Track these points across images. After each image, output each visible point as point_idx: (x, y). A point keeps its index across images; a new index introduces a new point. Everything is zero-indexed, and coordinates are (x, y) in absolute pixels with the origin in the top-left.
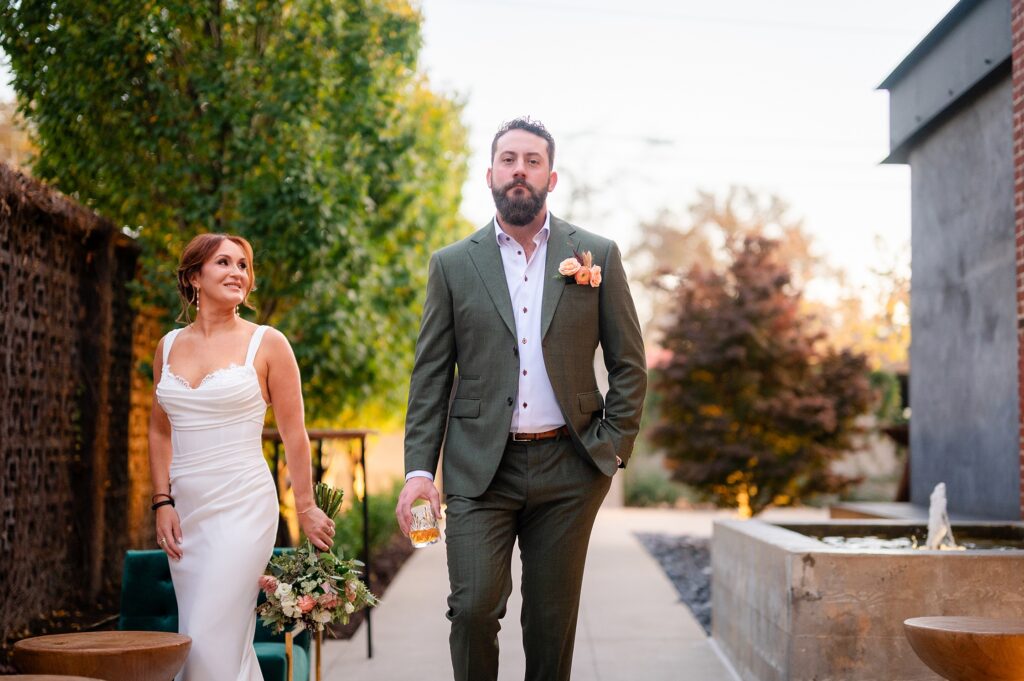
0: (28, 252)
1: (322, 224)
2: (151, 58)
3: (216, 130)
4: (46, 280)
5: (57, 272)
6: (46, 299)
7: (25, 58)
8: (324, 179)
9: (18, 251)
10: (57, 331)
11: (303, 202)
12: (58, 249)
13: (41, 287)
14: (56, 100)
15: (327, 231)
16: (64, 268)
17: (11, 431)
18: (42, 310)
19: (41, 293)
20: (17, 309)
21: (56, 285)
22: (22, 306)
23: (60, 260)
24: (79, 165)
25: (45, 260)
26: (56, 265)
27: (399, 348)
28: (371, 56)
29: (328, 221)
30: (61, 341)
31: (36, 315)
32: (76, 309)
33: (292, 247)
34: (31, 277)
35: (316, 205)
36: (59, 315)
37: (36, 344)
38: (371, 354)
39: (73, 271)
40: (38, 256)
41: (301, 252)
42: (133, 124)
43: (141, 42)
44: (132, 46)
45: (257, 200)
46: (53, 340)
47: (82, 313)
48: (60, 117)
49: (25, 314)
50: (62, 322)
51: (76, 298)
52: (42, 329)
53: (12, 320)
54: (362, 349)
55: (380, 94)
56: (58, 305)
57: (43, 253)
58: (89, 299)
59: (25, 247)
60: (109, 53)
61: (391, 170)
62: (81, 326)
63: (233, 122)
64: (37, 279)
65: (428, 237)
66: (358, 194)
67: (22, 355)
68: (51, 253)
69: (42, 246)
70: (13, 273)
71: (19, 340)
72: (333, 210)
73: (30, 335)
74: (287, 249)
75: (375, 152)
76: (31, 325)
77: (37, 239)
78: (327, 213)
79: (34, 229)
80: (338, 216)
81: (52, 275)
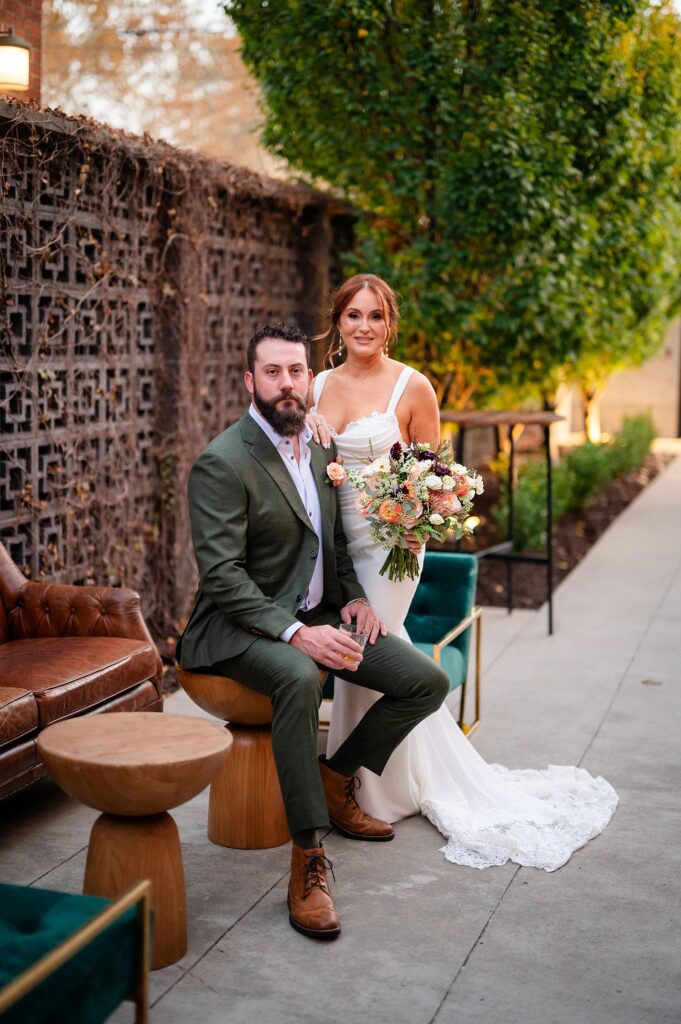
0: (243, 235)
1: (524, 199)
2: (363, 33)
3: (423, 105)
4: (262, 259)
5: (274, 249)
6: (263, 276)
7: (252, 27)
8: (528, 151)
9: (233, 234)
10: (273, 305)
11: (505, 176)
12: (273, 227)
13: (257, 265)
14: (278, 71)
15: (529, 206)
16: (279, 244)
17: (230, 404)
18: (258, 288)
19: (257, 272)
20: (232, 290)
21: (271, 261)
22: (238, 286)
23: (276, 237)
24: (300, 135)
25: (260, 239)
26: (272, 242)
27: (619, 303)
28: (588, 15)
29: (530, 195)
30: (278, 314)
31: (252, 293)
32: (293, 281)
33: (493, 222)
34: (247, 257)
35: (518, 179)
36: (276, 289)
37: (253, 320)
38: (579, 320)
39: (290, 245)
40: (253, 237)
41: (502, 227)
42: (346, 100)
43: (353, 18)
44: (345, 21)
45: (460, 175)
46: (270, 314)
47: (299, 284)
48: (282, 88)
49: (242, 293)
50: (279, 296)
51: (293, 270)
52: (258, 306)
53: (227, 302)
54: (570, 315)
55: (594, 52)
56: (275, 280)
57: (258, 232)
58: (306, 270)
59: (239, 230)
60: (324, 29)
61: (603, 133)
62: (299, 297)
63: (439, 96)
64: (252, 259)
65: (653, 187)
66: (563, 165)
67: (239, 332)
68: (266, 231)
69: (258, 225)
70: (228, 257)
71: (236, 319)
72: (536, 183)
73: (246, 313)
74: (489, 225)
75: (586, 117)
76: (247, 303)
77: (252, 220)
78: (530, 188)
79: (248, 212)
80: (541, 191)
81: (268, 252)
